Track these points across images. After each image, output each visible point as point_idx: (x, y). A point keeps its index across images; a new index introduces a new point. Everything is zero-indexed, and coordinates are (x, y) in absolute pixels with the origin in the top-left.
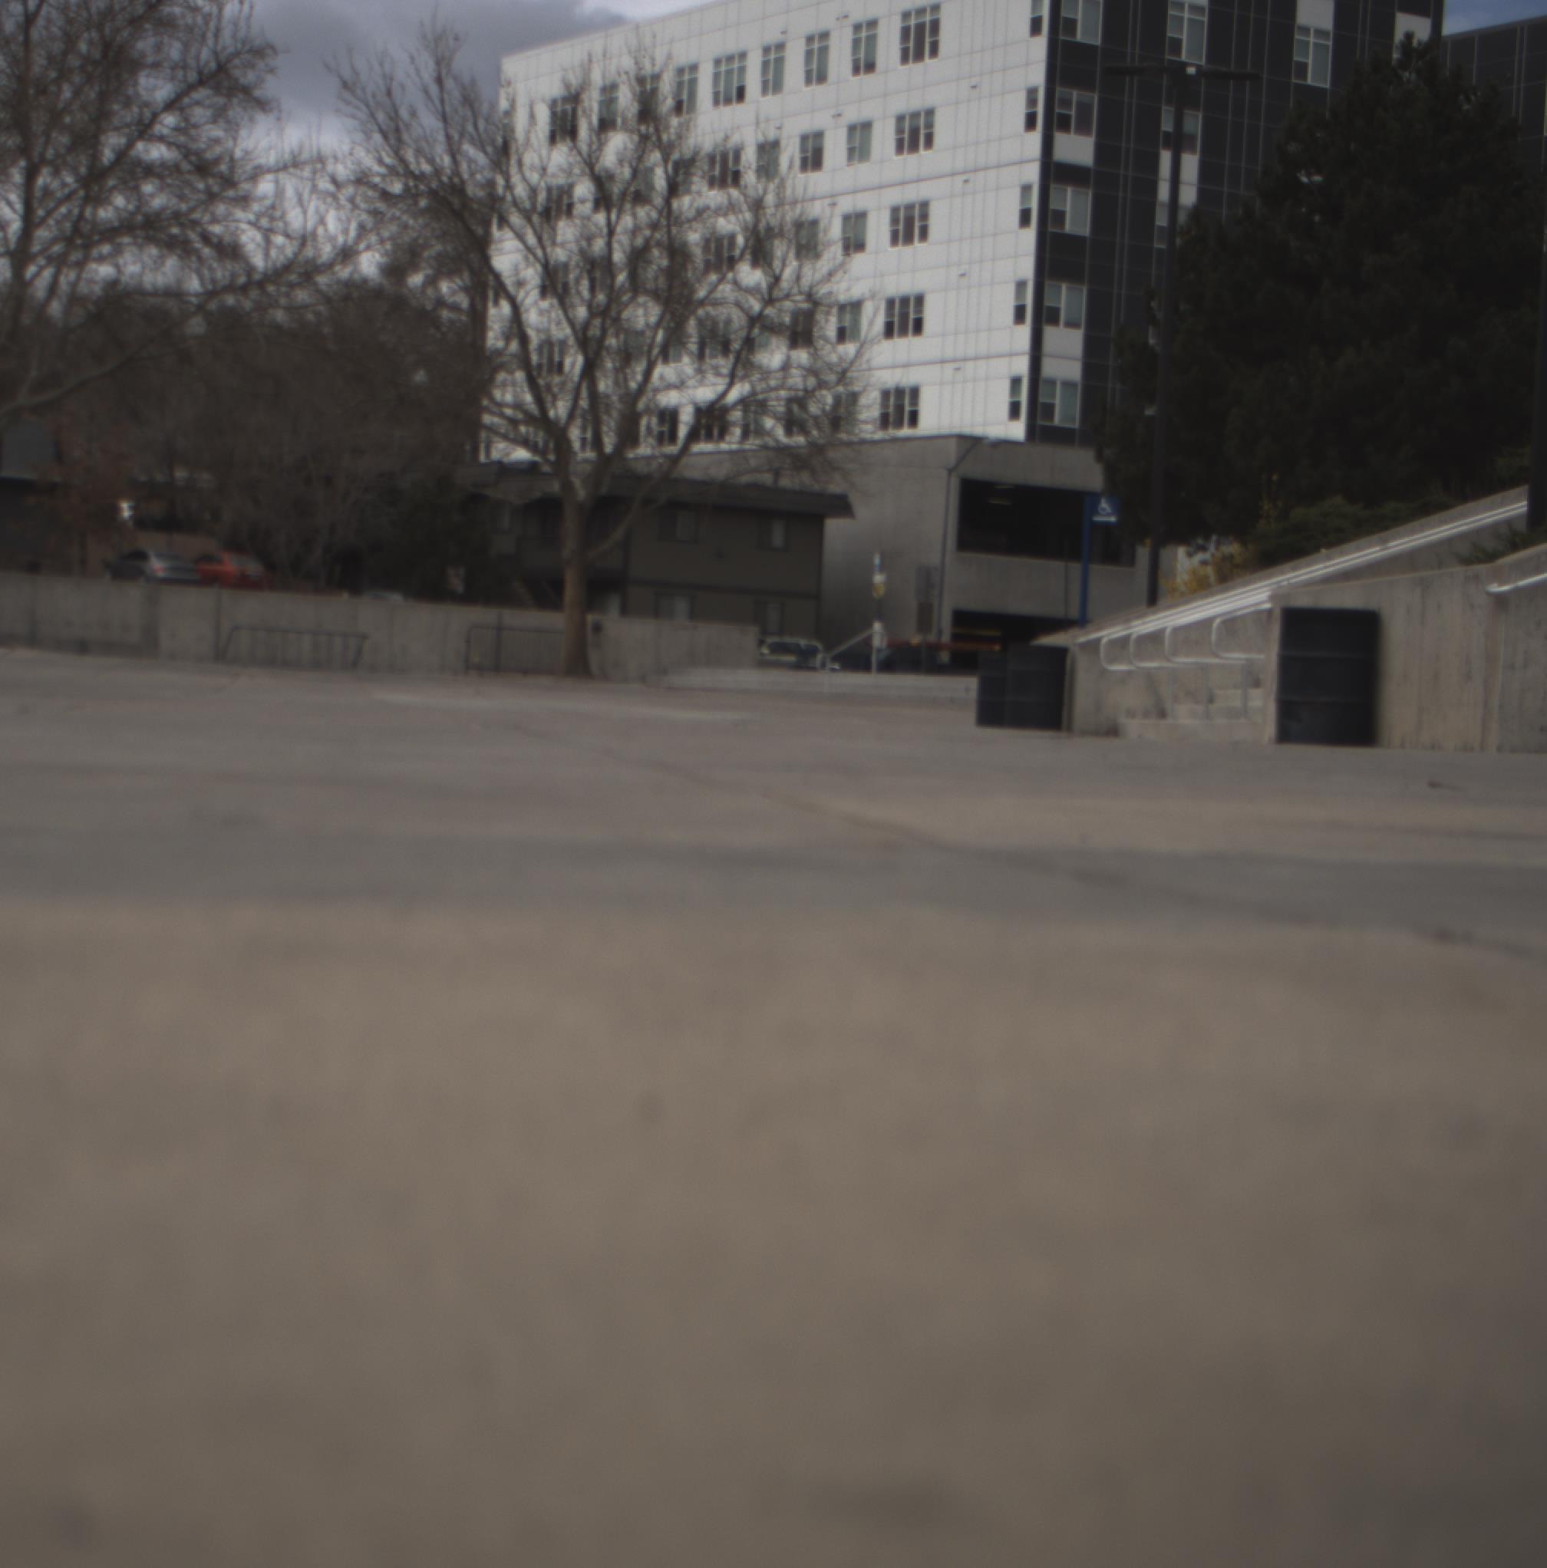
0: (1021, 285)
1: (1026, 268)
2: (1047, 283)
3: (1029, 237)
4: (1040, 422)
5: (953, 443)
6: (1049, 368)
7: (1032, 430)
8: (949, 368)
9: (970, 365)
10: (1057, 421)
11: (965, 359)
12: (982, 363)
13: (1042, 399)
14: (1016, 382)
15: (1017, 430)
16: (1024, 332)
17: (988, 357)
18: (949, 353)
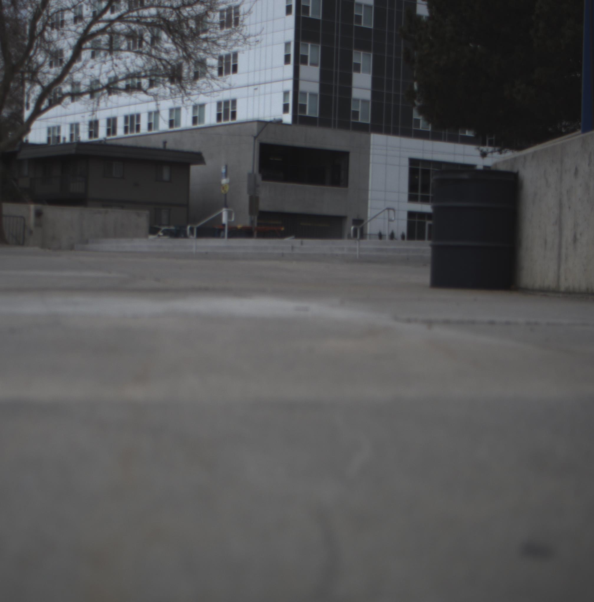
0: (287, 44)
1: (290, 35)
2: (301, 43)
3: (291, 19)
4: (299, 114)
5: (255, 126)
6: (303, 86)
7: (295, 118)
8: (251, 88)
9: (262, 86)
10: (307, 114)
11: (260, 84)
12: (268, 85)
13: (300, 102)
14: (286, 93)
15: (288, 118)
16: (290, 68)
17: (271, 82)
18: (251, 81)
